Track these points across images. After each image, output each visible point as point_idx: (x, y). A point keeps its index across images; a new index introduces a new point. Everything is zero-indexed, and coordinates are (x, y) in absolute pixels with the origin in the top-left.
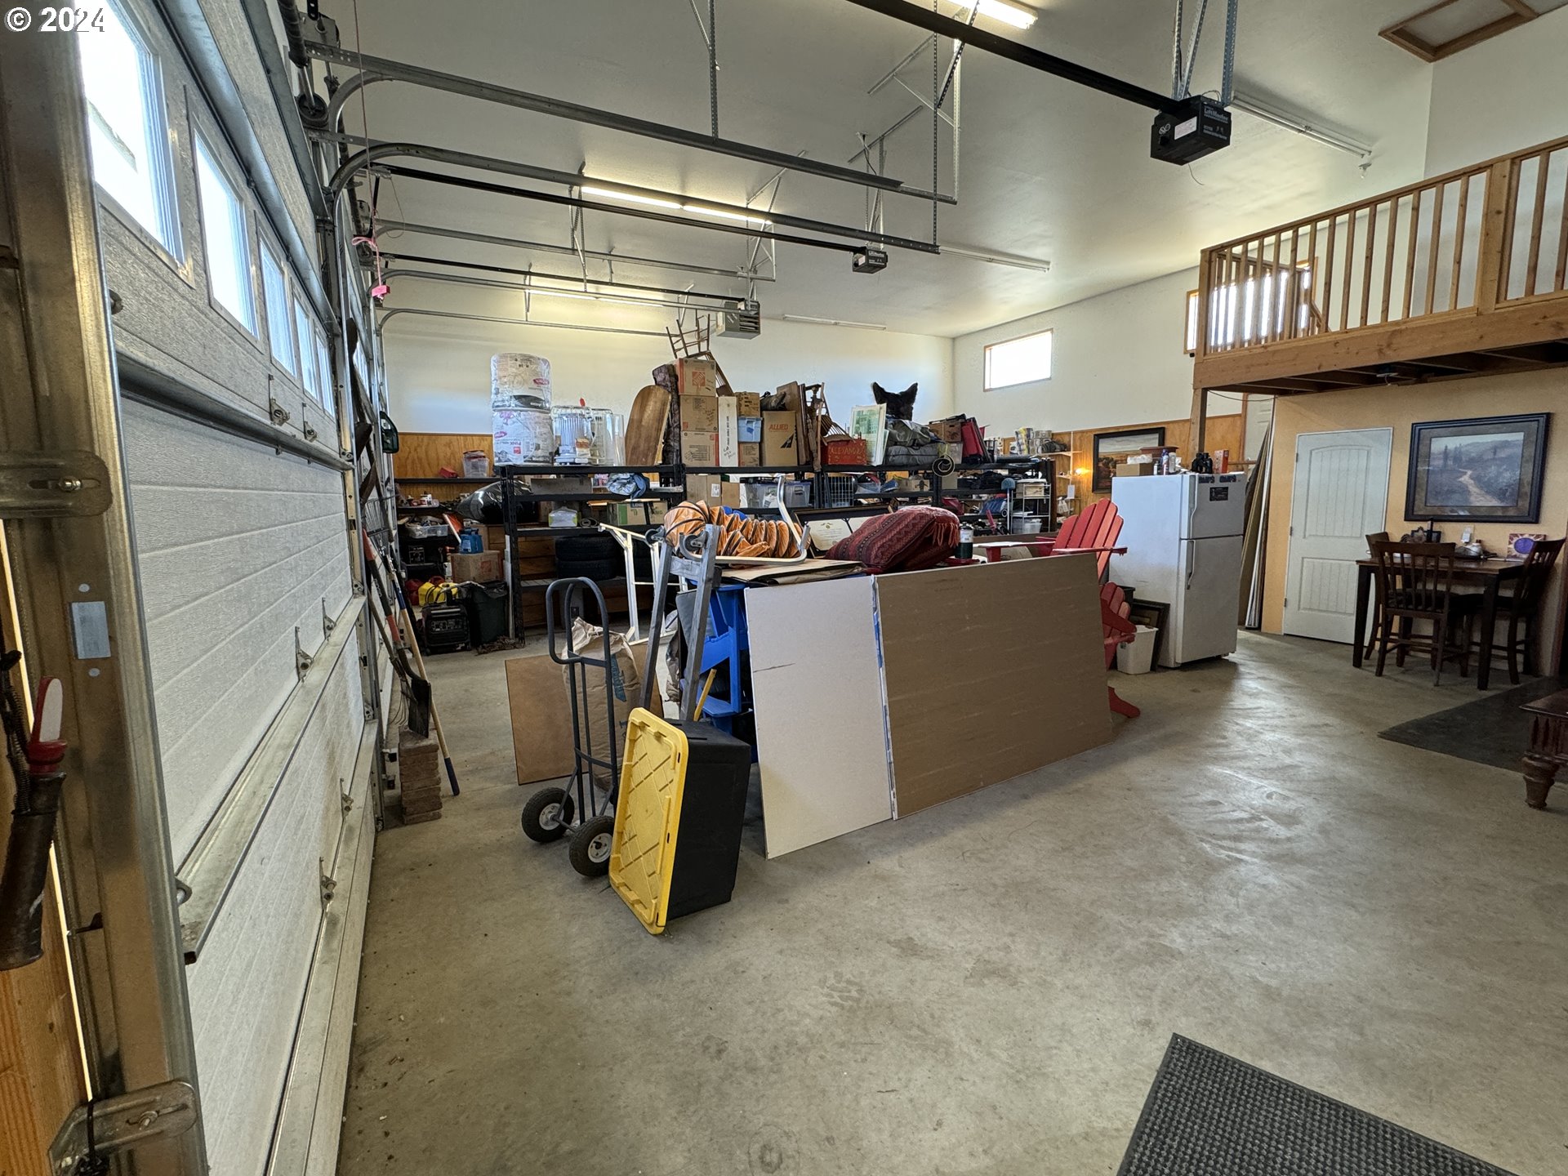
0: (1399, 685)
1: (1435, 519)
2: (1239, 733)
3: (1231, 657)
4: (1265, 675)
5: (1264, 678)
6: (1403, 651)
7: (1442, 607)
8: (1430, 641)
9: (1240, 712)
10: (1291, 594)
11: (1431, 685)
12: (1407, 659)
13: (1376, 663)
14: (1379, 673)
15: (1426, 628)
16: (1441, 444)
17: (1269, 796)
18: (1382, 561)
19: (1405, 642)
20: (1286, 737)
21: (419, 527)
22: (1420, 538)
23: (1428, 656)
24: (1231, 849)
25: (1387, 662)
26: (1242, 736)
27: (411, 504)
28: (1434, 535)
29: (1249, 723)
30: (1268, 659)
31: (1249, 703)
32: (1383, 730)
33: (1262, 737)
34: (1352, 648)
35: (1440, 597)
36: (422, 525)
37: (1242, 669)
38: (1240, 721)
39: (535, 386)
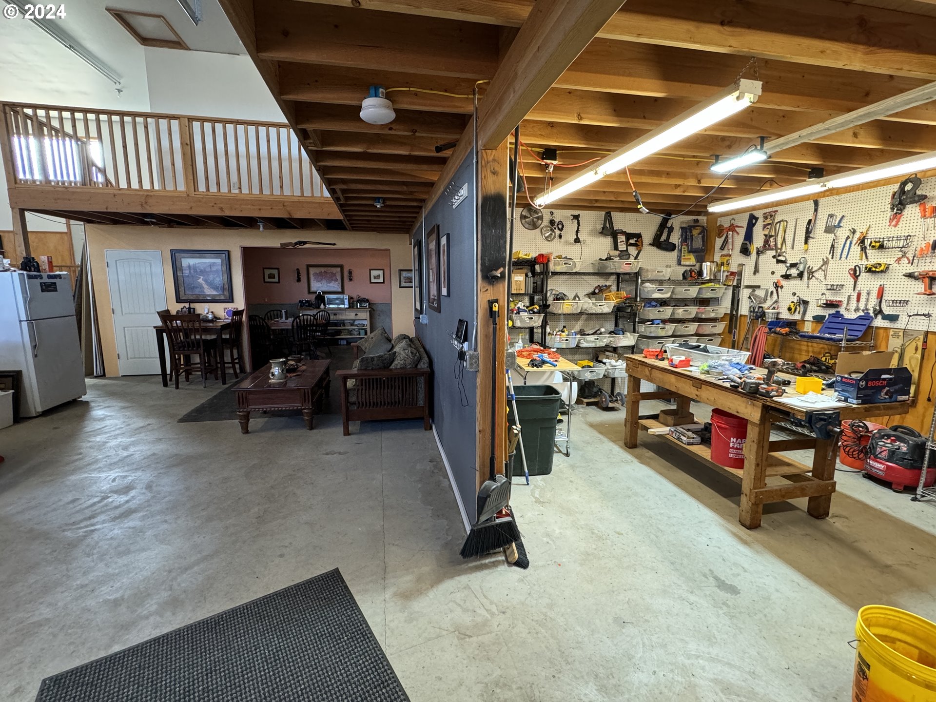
0: (188, 392)
1: (191, 302)
2: (91, 447)
3: (84, 398)
4: (110, 405)
5: (108, 407)
6: (188, 373)
7: (200, 347)
8: (199, 366)
9: (92, 433)
10: (121, 350)
11: (202, 387)
12: (190, 377)
13: (174, 382)
14: (177, 388)
15: (196, 359)
16: (187, 262)
17: (114, 480)
18: (167, 326)
19: (188, 368)
20: (123, 440)
22: (185, 312)
23: (200, 373)
24: (86, 527)
25: (180, 380)
26: (93, 448)
28: (192, 310)
29: (98, 439)
30: (112, 394)
31: (98, 425)
32: (180, 417)
33: (109, 445)
34: (161, 377)
35: (198, 341)
37: (92, 404)
38: (93, 439)
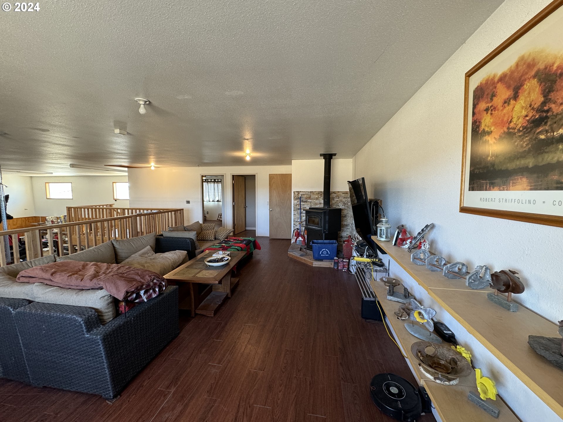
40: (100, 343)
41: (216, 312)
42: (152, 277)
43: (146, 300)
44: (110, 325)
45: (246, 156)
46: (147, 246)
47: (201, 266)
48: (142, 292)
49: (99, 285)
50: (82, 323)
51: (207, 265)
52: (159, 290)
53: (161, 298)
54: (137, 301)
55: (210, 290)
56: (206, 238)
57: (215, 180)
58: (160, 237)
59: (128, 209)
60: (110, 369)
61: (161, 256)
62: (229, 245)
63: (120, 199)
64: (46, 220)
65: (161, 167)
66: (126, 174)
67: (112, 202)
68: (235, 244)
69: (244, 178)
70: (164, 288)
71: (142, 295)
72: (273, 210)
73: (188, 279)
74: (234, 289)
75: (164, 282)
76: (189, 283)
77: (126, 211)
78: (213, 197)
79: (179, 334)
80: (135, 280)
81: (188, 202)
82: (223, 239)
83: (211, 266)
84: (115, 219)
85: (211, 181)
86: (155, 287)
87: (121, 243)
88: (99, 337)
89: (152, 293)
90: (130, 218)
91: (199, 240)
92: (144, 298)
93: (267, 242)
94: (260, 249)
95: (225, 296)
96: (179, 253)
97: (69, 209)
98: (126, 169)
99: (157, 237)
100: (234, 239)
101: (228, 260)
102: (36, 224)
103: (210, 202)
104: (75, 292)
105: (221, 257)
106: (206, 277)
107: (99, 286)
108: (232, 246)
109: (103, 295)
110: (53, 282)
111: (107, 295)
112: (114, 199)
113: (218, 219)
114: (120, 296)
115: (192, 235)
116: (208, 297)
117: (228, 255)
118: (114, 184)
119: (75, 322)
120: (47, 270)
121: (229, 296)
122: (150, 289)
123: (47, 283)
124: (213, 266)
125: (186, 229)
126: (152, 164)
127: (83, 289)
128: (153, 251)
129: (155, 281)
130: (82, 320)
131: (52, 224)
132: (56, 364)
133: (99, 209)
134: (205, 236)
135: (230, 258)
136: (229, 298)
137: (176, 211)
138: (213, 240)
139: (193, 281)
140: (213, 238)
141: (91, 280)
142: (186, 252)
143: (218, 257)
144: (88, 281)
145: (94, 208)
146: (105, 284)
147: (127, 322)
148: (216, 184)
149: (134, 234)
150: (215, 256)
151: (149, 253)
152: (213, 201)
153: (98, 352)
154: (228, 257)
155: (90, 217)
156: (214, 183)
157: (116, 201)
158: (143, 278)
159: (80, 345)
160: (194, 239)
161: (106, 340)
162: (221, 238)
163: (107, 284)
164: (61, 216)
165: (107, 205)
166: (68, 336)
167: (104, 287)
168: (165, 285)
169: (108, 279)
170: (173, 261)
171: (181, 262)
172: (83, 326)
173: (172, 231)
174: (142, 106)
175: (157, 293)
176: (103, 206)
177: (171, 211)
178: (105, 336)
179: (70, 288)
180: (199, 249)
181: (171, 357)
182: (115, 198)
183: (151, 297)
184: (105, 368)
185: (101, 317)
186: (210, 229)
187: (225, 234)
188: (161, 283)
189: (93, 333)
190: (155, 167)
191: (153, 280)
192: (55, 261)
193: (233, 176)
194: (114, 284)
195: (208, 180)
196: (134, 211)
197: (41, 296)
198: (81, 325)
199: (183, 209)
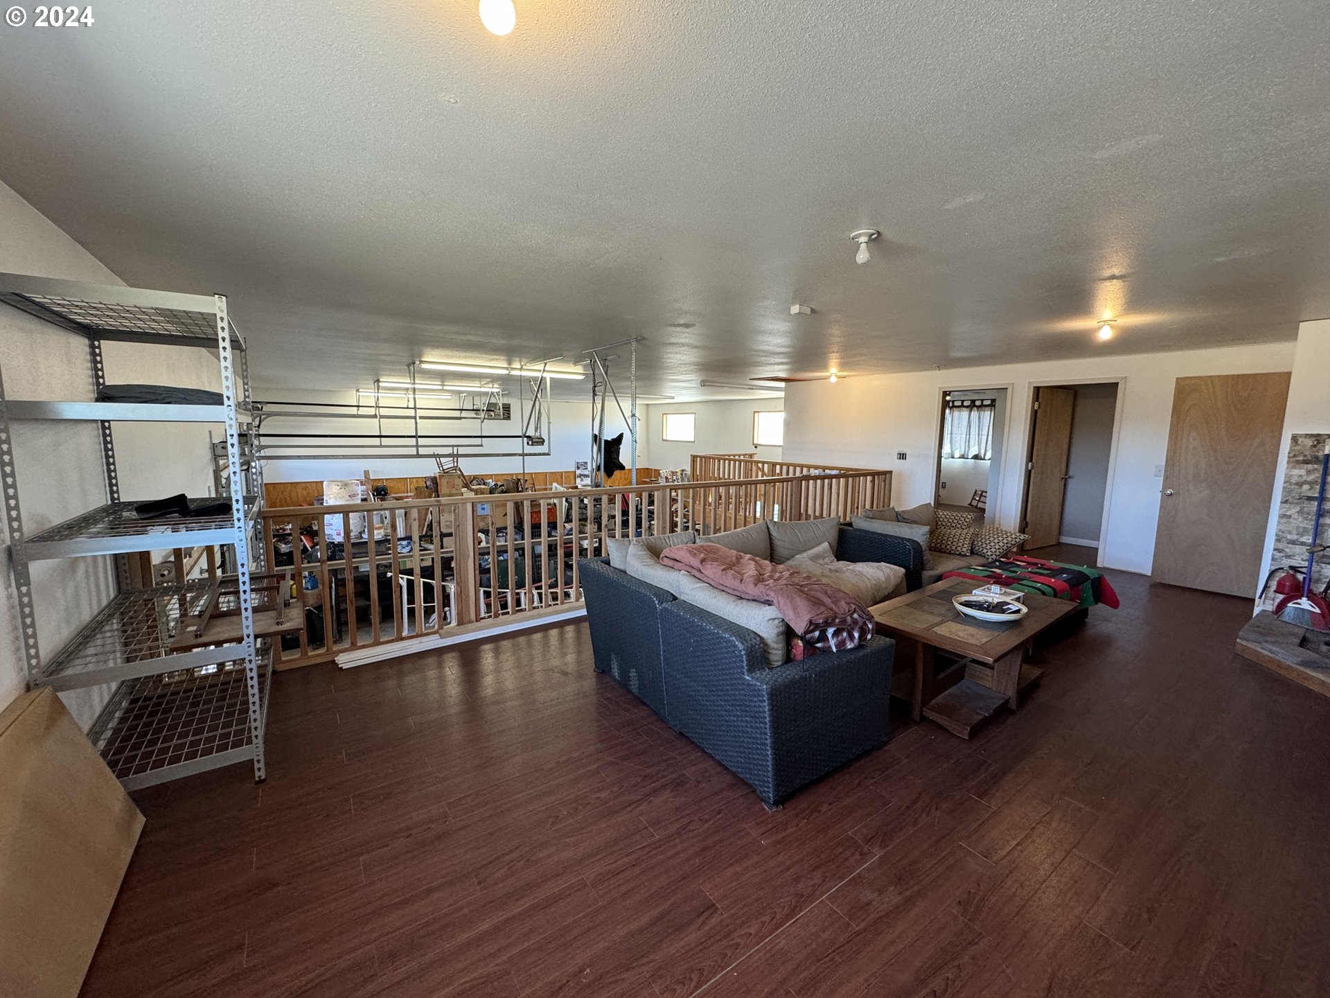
21: (283, 546)
27: (278, 532)
36: (285, 544)
39: (350, 498)
40: (765, 699)
41: (978, 730)
42: (851, 605)
43: (834, 650)
44: (779, 673)
45: (1101, 328)
46: (824, 542)
47: (943, 610)
48: (830, 631)
49: (767, 596)
50: (743, 653)
51: (958, 613)
52: (859, 637)
53: (861, 653)
54: (819, 645)
55: (959, 676)
56: (948, 547)
57: (973, 402)
58: (846, 528)
59: (781, 465)
60: (774, 751)
61: (851, 567)
62: (1014, 575)
63: (762, 444)
64: (659, 474)
65: (848, 376)
66: (782, 394)
67: (752, 450)
68: (1032, 575)
69: (1073, 392)
70: (869, 636)
71: (830, 636)
72: (1178, 493)
73: (913, 632)
74: (1027, 692)
75: (871, 622)
76: (916, 641)
77: (778, 467)
78: (963, 447)
79: (885, 743)
80: (823, 604)
81: (902, 456)
82: (994, 557)
83: (970, 616)
84: (756, 483)
85: (962, 406)
86: (853, 629)
87: (780, 529)
88: (765, 687)
89: (845, 640)
90: (790, 483)
91: (935, 551)
92: (832, 643)
93: (1142, 590)
94: (1114, 603)
95: (1001, 702)
96: (888, 571)
97: (694, 458)
98: (782, 385)
99: (841, 527)
100: (1029, 563)
101: (1018, 611)
102: (647, 480)
103: (953, 457)
104: (732, 599)
105: (996, 601)
106: (958, 638)
107: (767, 598)
108: (1024, 580)
109: (773, 617)
110: (703, 575)
111: (778, 619)
112: (754, 444)
113: (970, 504)
114: (799, 627)
115: (918, 534)
116: (953, 690)
117: (1018, 600)
118: (756, 414)
119: (733, 649)
120: (695, 554)
121: (1013, 704)
122: (843, 630)
123: (696, 574)
124: (973, 618)
125: (900, 518)
126: (833, 371)
127: (743, 597)
128: (832, 555)
129: (855, 616)
130: (744, 649)
131: (666, 482)
132: (700, 705)
133: (735, 461)
134: (944, 542)
135: (1025, 610)
136: (1012, 712)
137: (874, 474)
138: (965, 555)
139: (928, 640)
140: (965, 549)
141: (756, 585)
142: (903, 570)
143: (990, 600)
144: (752, 585)
145: (727, 459)
146: (778, 599)
147: (805, 679)
148: (975, 413)
149: (793, 515)
150: (979, 595)
151: (825, 558)
152: (962, 457)
153: (760, 712)
154: (1020, 606)
155: (721, 476)
156: (971, 411)
157: (756, 447)
158: (835, 603)
159: (736, 689)
160: (921, 544)
161: (774, 697)
162: (989, 553)
163: (780, 598)
164: (678, 470)
165: (746, 454)
166: (720, 667)
167: (775, 602)
168: (873, 629)
169: (781, 589)
170: (876, 585)
171: (890, 590)
172: (744, 659)
173: (872, 518)
174: (863, 246)
175: (856, 641)
176: (739, 456)
177: (865, 474)
178: (773, 690)
179: (724, 591)
180: (932, 569)
181: (872, 785)
182: (755, 442)
183: (844, 646)
184: (766, 744)
185: (766, 654)
186: (959, 526)
187: (1001, 544)
188: (865, 623)
189: (756, 676)
190: (839, 377)
191: (852, 614)
192: (694, 543)
193: (1037, 390)
194: (791, 602)
195: (953, 402)
196: (798, 469)
197: (688, 592)
198: (741, 656)
199: (891, 472)
